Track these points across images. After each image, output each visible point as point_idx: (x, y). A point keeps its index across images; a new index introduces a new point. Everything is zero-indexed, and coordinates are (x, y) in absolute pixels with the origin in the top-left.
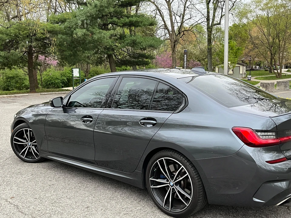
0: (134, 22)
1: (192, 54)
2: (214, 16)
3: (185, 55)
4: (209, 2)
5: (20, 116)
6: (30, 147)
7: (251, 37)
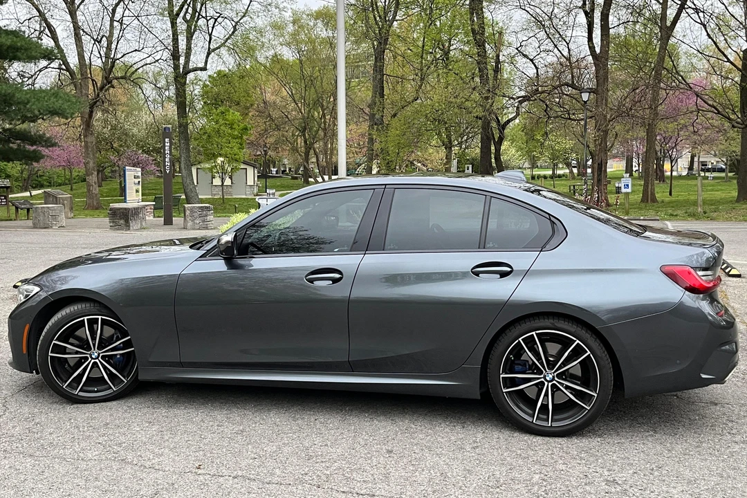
0: (5, 48)
1: (126, 134)
2: (189, 49)
3: (167, 140)
4: (178, 15)
5: (64, 287)
6: (95, 363)
7: (265, 103)
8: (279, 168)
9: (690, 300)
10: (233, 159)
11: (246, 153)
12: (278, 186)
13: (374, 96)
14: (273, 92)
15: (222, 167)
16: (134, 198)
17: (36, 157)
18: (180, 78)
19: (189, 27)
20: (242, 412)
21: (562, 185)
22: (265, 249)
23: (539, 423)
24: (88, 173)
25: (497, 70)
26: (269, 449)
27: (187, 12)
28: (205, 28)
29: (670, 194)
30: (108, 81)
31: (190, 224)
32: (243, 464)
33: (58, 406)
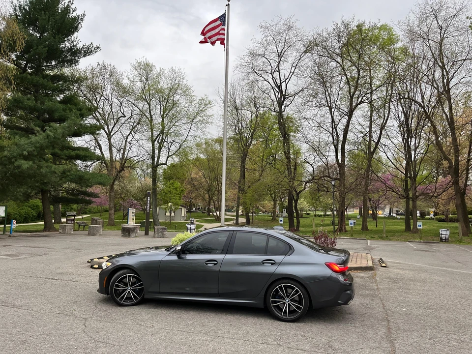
1: (128, 191)
4: (155, 141)
5: (119, 264)
6: (129, 292)
7: (191, 178)
8: (196, 207)
9: (334, 275)
10: (176, 204)
11: (182, 202)
12: (195, 216)
13: (240, 178)
14: (196, 173)
15: (171, 207)
16: (131, 223)
17: (90, 202)
18: (155, 167)
19: (159, 146)
20: (180, 311)
21: (328, 220)
22: (191, 252)
23: (284, 317)
24: (110, 209)
25: (295, 169)
26: (190, 323)
27: (159, 139)
28: (167, 147)
29: (377, 227)
30: (122, 168)
31: (156, 235)
32: (181, 327)
33: (114, 307)
